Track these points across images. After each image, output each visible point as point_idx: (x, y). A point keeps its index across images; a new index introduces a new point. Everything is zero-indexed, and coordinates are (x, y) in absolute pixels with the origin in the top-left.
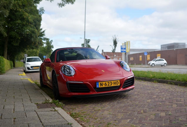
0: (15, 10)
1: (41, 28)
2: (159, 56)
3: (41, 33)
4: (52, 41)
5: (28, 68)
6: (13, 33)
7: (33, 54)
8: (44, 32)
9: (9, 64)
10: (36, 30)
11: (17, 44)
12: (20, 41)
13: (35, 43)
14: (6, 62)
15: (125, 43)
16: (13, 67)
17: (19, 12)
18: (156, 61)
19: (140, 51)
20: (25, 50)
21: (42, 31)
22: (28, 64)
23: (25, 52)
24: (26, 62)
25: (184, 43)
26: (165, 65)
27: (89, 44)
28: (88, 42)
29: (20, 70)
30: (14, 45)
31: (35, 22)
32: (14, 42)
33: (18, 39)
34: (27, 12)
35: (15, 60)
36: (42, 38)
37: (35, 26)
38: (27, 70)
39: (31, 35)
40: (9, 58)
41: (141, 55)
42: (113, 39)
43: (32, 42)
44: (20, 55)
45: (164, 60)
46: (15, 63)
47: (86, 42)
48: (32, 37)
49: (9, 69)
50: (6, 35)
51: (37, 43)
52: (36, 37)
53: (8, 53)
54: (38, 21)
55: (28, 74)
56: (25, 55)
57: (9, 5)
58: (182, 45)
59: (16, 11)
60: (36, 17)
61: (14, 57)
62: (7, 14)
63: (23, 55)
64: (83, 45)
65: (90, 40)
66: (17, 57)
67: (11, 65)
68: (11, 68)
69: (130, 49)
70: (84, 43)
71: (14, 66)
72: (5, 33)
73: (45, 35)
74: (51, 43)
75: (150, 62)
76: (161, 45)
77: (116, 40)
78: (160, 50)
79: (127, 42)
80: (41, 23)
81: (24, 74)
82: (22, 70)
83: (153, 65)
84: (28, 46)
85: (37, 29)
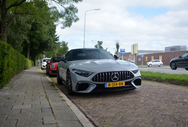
0: (36, 22)
1: (55, 35)
2: (161, 57)
3: (56, 38)
4: (67, 43)
5: (44, 66)
6: (34, 40)
7: (51, 54)
8: (58, 37)
9: (31, 63)
10: (51, 38)
11: (37, 48)
12: (39, 46)
13: (51, 47)
14: (29, 62)
15: (134, 45)
16: (33, 65)
17: (39, 24)
18: (153, 62)
19: (148, 53)
20: (44, 52)
21: (57, 37)
22: (44, 63)
23: (43, 54)
24: (43, 62)
25: (185, 46)
26: (161, 65)
27: (101, 45)
28: (101, 44)
29: (38, 67)
30: (35, 48)
31: (50, 31)
32: (34, 46)
33: (38, 44)
34: (45, 24)
35: (36, 60)
36: (57, 42)
37: (51, 34)
38: (43, 67)
39: (47, 41)
40: (30, 59)
41: (146, 56)
42: (116, 43)
43: (48, 46)
44: (39, 56)
45: (160, 61)
46: (35, 62)
47: (99, 44)
48: (48, 43)
49: (31, 67)
50: (29, 42)
51: (52, 47)
52: (51, 43)
53: (30, 54)
54: (53, 30)
55: (43, 70)
56: (44, 55)
57: (31, 20)
58: (183, 48)
59: (36, 24)
60: (51, 27)
61: (35, 58)
62: (30, 28)
63: (42, 56)
64: (96, 46)
65: (102, 42)
66: (37, 57)
67: (32, 64)
68: (32, 66)
69: (138, 51)
70: (97, 45)
71: (35, 65)
72: (28, 41)
73: (59, 40)
74: (67, 45)
75: (148, 63)
76: (165, 48)
77: (118, 44)
78: (164, 52)
79: (135, 44)
80: (56, 30)
81: (41, 70)
82: (40, 67)
83: (150, 65)
84: (45, 49)
85: (52, 36)
